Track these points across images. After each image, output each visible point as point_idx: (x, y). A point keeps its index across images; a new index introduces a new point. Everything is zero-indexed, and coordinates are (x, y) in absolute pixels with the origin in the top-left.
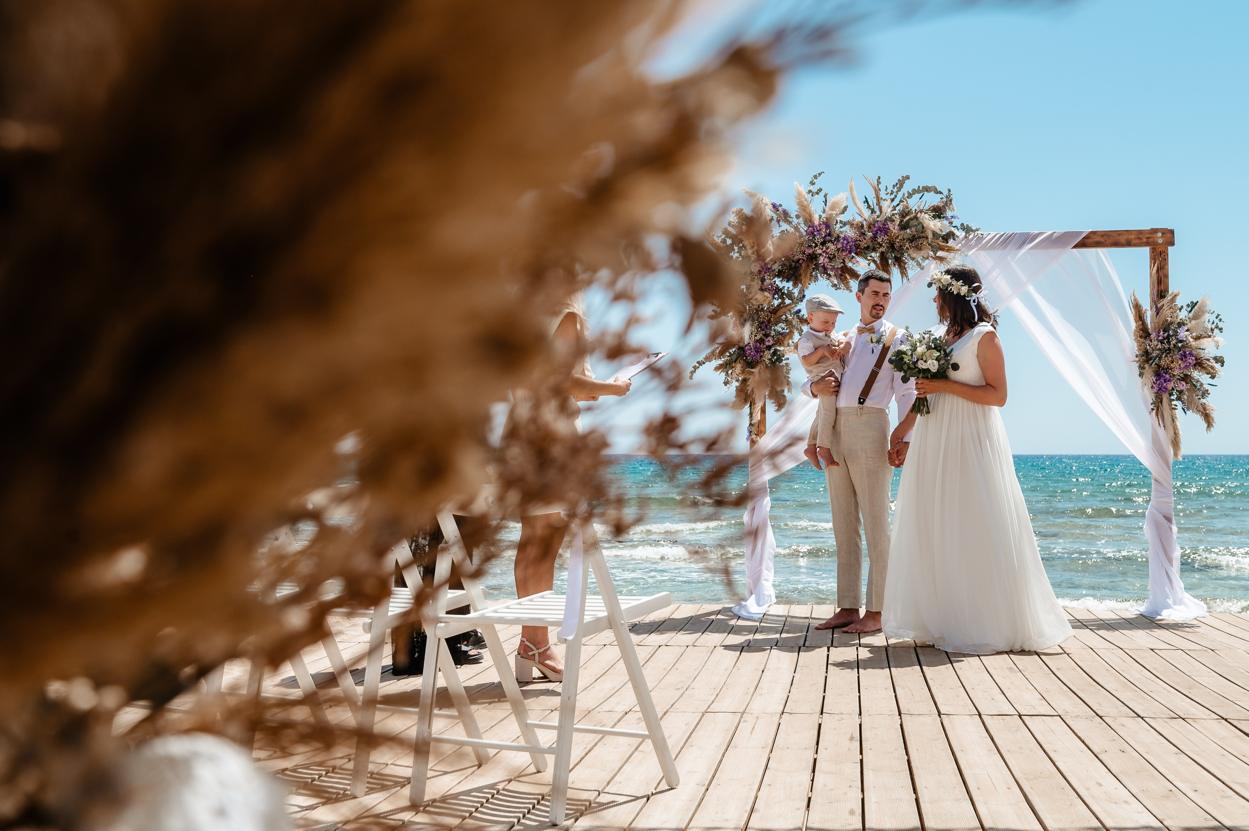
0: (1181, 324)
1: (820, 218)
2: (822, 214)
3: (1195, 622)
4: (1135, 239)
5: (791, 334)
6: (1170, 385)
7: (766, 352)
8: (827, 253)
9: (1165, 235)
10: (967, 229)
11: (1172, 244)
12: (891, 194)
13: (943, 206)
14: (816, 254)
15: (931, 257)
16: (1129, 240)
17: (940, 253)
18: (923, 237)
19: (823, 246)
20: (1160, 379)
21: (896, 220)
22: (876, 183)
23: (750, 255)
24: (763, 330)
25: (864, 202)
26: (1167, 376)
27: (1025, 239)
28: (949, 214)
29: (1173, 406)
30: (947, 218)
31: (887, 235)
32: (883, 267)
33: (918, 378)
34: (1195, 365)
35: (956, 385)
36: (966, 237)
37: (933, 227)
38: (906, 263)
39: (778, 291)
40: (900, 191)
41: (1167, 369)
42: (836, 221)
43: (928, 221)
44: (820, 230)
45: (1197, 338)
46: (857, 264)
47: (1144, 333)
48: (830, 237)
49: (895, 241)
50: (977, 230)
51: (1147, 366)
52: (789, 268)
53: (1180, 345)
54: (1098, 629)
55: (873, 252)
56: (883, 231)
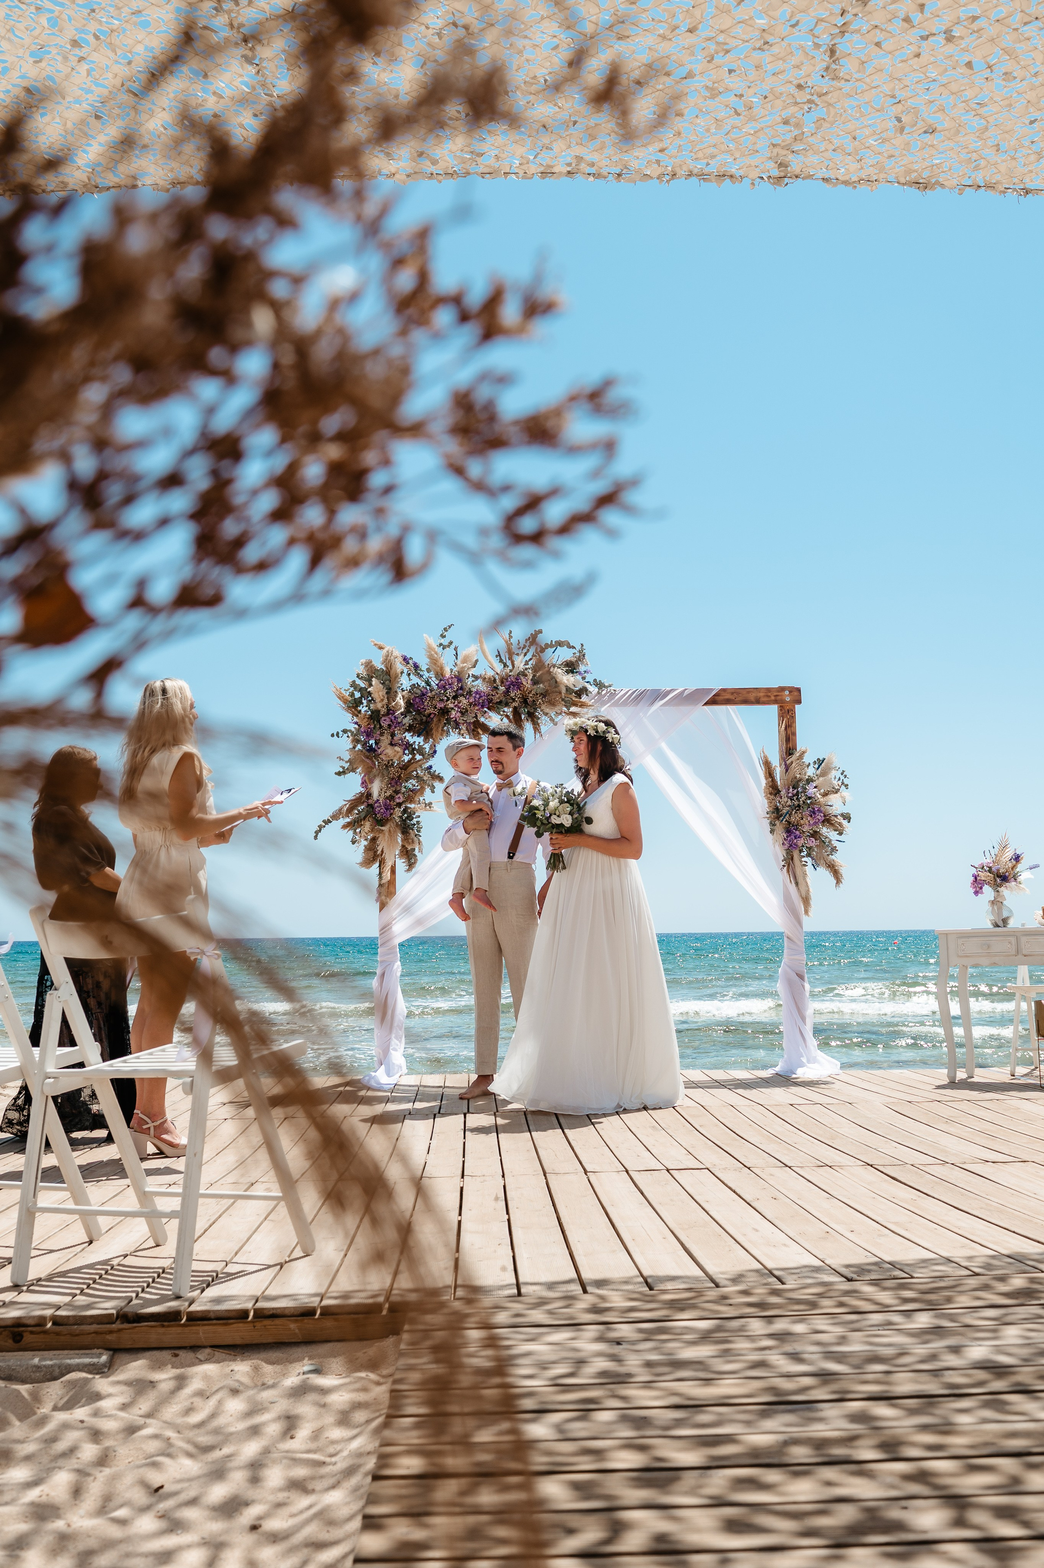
0: (810, 781)
1: (451, 672)
2: (453, 667)
3: (829, 1079)
4: (764, 696)
5: (422, 790)
6: (801, 842)
7: (396, 809)
8: (459, 708)
9: (792, 693)
10: (600, 685)
11: (799, 702)
12: (523, 648)
13: (576, 661)
14: (447, 709)
15: (565, 712)
16: (758, 698)
17: (573, 709)
18: (556, 692)
19: (455, 700)
20: (790, 835)
21: (529, 674)
22: (508, 638)
23: (380, 708)
24: (394, 786)
25: (496, 655)
26: (797, 833)
27: (657, 695)
28: (582, 668)
29: (804, 863)
30: (580, 673)
31: (520, 690)
33: (552, 833)
34: (823, 822)
35: (590, 839)
36: (598, 693)
37: (566, 682)
38: (539, 718)
39: (408, 746)
40: (533, 645)
41: (797, 826)
42: (467, 675)
43: (562, 676)
44: (452, 683)
45: (825, 795)
46: (489, 719)
47: (774, 790)
48: (462, 691)
49: (528, 696)
50: (610, 686)
51: (777, 822)
52: (419, 723)
53: (809, 801)
54: (736, 1089)
55: (505, 707)
56: (516, 686)
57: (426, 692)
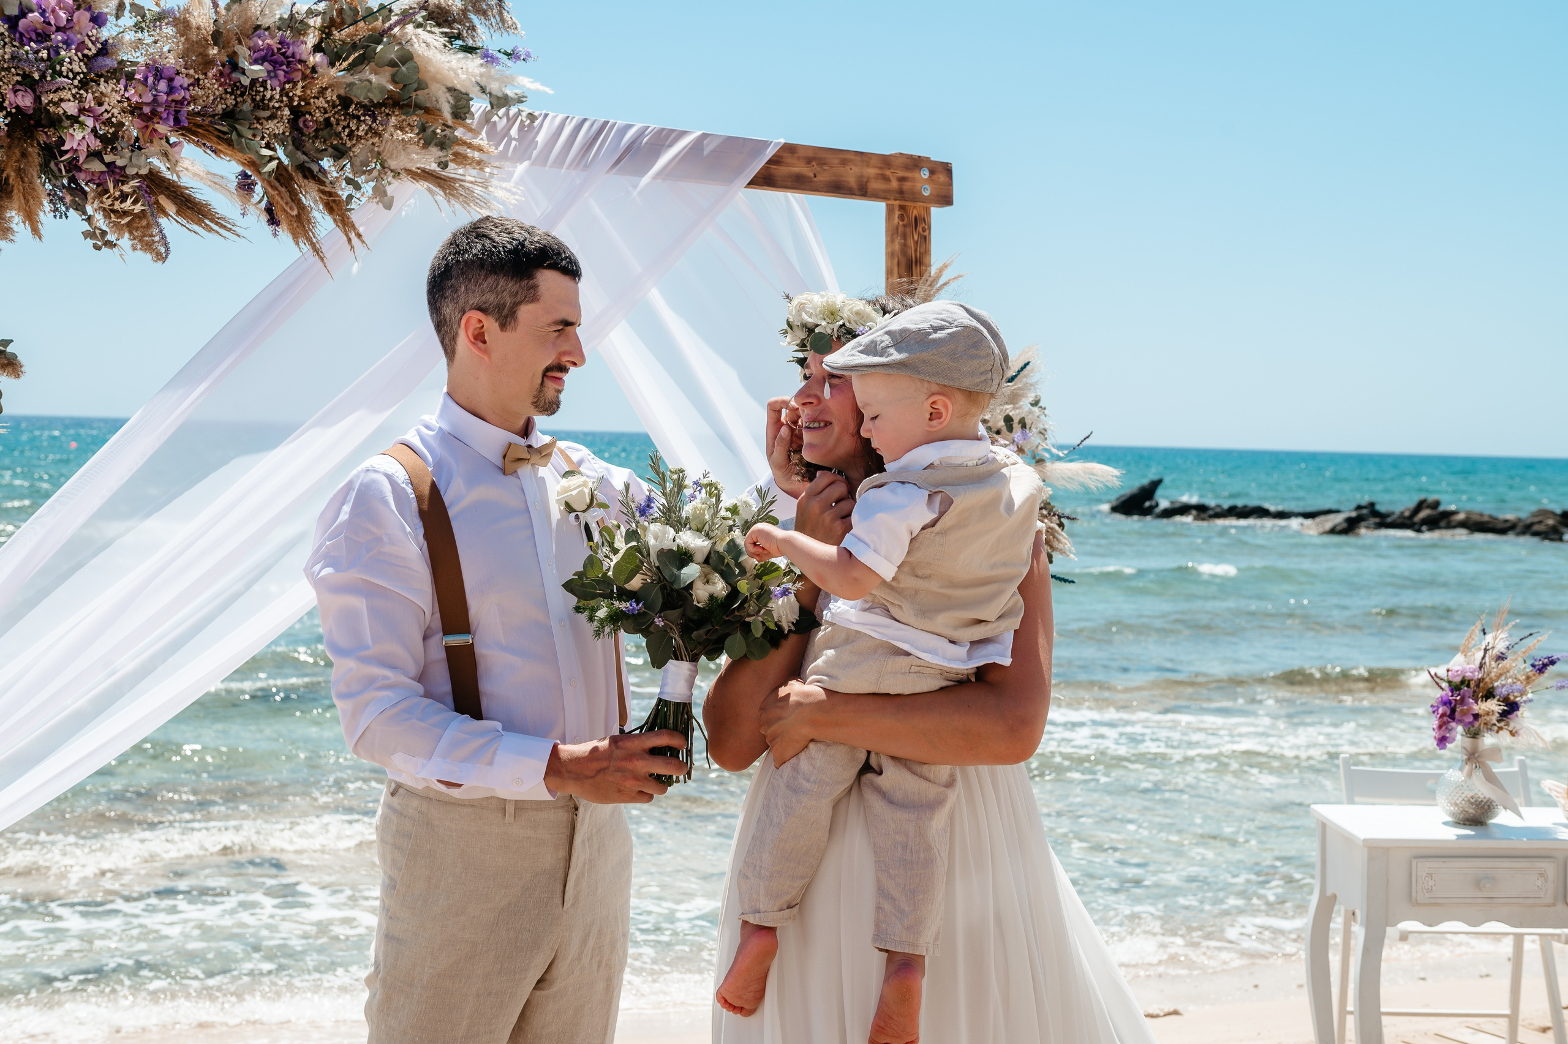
9: (935, 177)
11: (946, 199)
14: (55, 118)
16: (865, 180)
18: (410, 105)
19: (82, 89)
30: (483, 54)
31: (292, 81)
37: (451, 74)
44: (72, 26)
48: (103, 61)
50: (520, 100)
56: (284, 67)
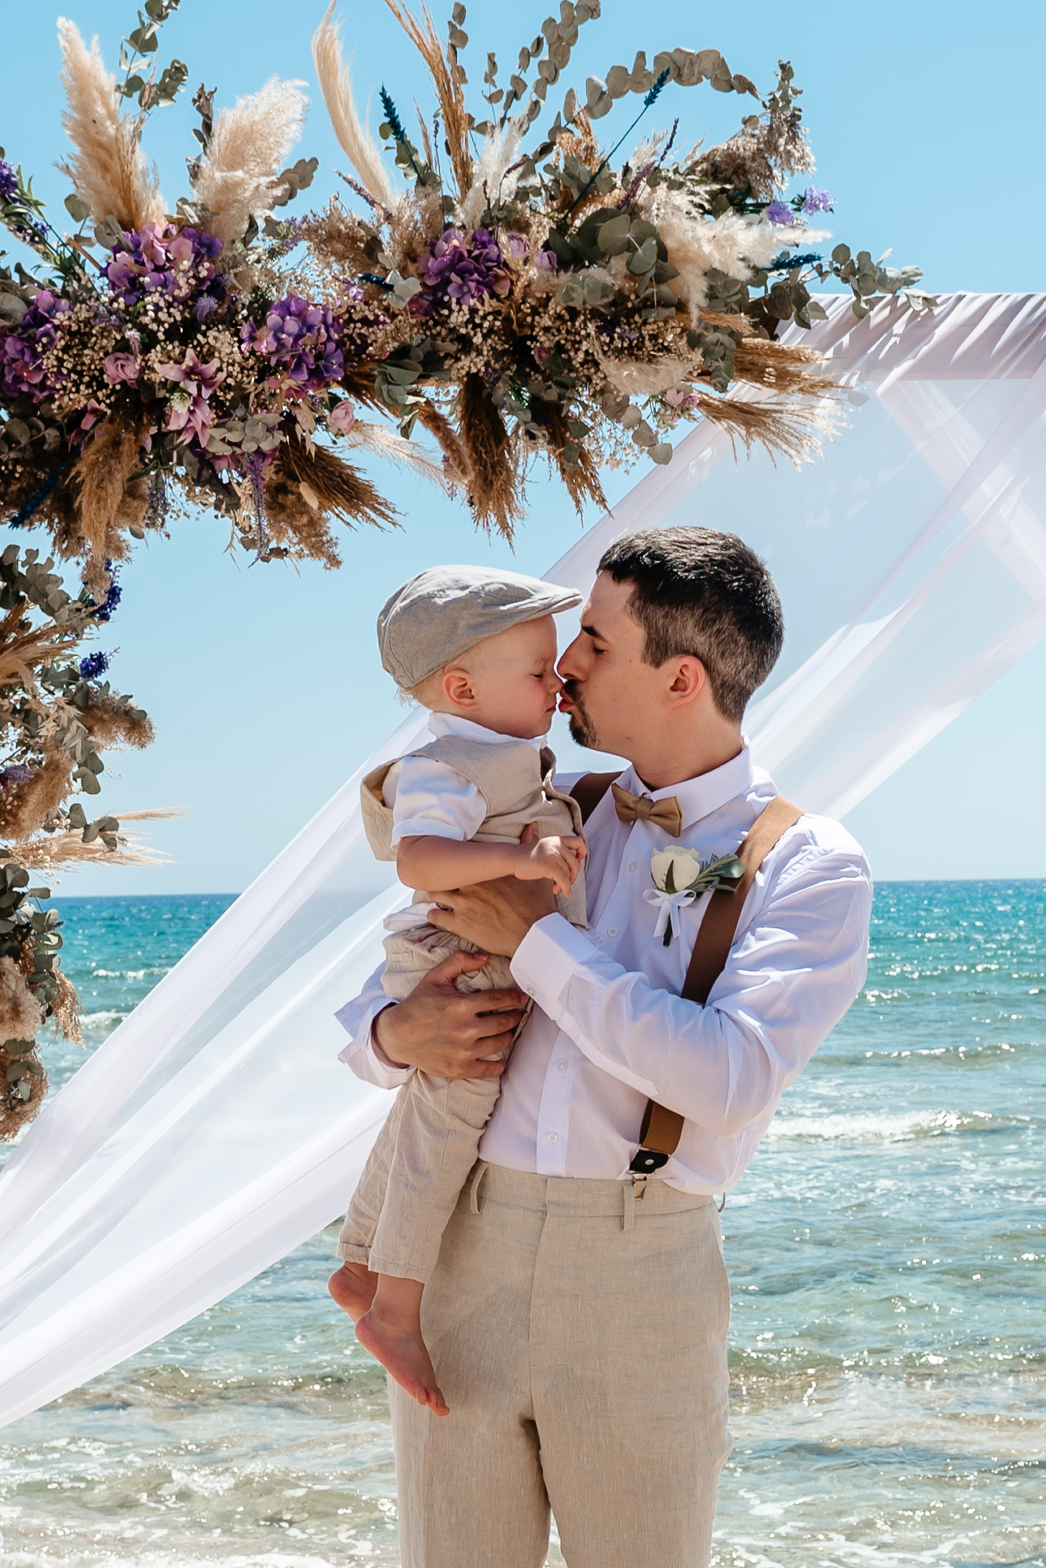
8: (205, 381)
10: (862, 273)
12: (515, 95)
13: (759, 154)
14: (151, 387)
15: (703, 404)
17: (742, 386)
18: (663, 303)
19: (184, 343)
21: (534, 221)
22: (444, 40)
25: (382, 128)
28: (787, 183)
30: (775, 214)
31: (493, 295)
32: (475, 449)
36: (856, 312)
37: (709, 253)
38: (586, 430)
40: (554, 79)
42: (246, 226)
43: (687, 224)
44: (172, 263)
46: (353, 437)
48: (219, 301)
49: (532, 327)
50: (908, 281)
52: (28, 455)
55: (424, 377)
56: (476, 276)
57: (53, 309)
